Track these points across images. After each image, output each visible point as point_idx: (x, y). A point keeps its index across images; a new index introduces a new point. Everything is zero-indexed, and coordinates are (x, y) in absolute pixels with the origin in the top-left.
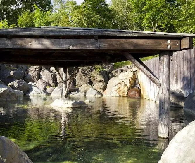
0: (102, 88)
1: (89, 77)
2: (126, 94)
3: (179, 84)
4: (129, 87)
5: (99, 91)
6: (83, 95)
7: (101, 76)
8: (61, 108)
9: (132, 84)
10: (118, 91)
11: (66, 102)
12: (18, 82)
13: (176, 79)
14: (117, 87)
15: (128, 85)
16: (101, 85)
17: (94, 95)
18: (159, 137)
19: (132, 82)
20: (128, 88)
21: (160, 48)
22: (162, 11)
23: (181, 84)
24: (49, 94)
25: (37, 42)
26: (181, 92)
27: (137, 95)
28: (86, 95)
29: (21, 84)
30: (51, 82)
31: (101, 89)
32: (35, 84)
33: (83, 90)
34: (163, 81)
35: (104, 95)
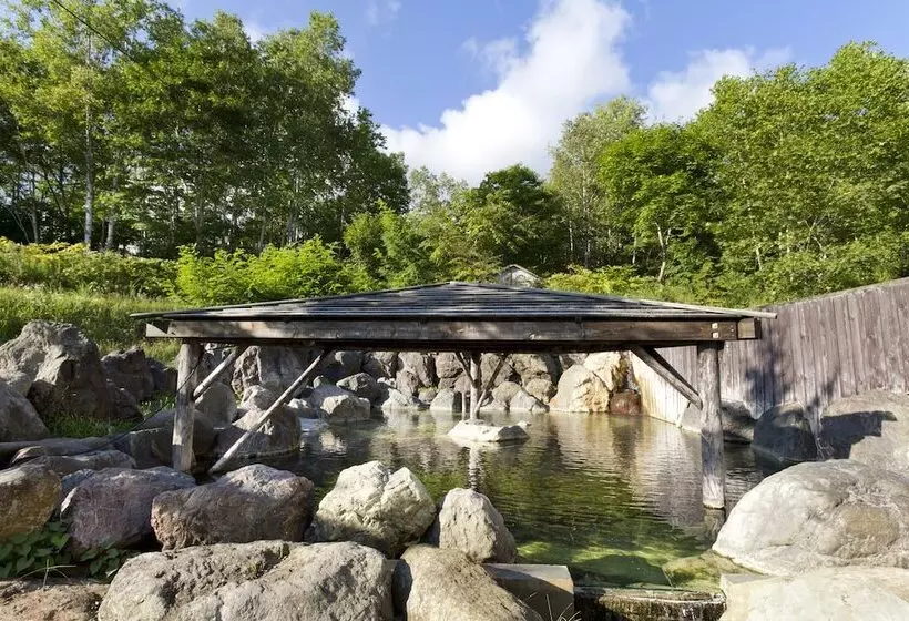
0: (548, 392)
1: (511, 363)
2: (604, 405)
3: (737, 388)
4: (611, 389)
5: (540, 399)
6: (502, 409)
7: (541, 362)
8: (476, 441)
9: (617, 383)
10: (584, 398)
11: (483, 427)
12: (359, 379)
13: (729, 377)
14: (583, 389)
15: (610, 385)
16: (545, 383)
17: (530, 408)
18: (705, 506)
19: (619, 376)
20: (609, 391)
21: (698, 336)
22: (679, 204)
23: (741, 389)
24: (424, 407)
25: (472, 328)
26: (742, 407)
27: (632, 410)
28: (510, 408)
29: (365, 383)
30: (423, 375)
31: (543, 393)
32: (392, 383)
33: (502, 395)
34: (707, 398)
35: (552, 409)
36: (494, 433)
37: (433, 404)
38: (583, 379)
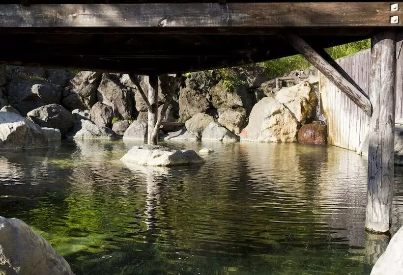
0: (239, 123)
1: (208, 97)
2: (292, 136)
4: (299, 120)
5: (231, 130)
6: (194, 139)
7: (237, 96)
8: (145, 165)
9: (307, 114)
10: (274, 128)
11: (156, 152)
12: (49, 110)
14: (273, 120)
15: (299, 116)
16: (236, 116)
17: (220, 139)
18: (367, 230)
19: (308, 108)
20: (297, 122)
21: (372, 22)
24: (117, 137)
27: (319, 139)
28: (202, 139)
29: (56, 113)
30: (122, 109)
31: (235, 124)
32: (86, 114)
33: (194, 127)
34: (379, 102)
35: (242, 139)
36: (165, 156)
37: (125, 134)
38: (274, 110)
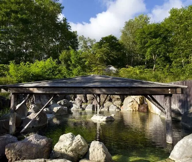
2: (137, 109)
3: (177, 105)
4: (139, 104)
5: (118, 107)
6: (107, 110)
9: (141, 102)
10: (131, 106)
11: (101, 117)
12: (64, 101)
13: (174, 101)
14: (131, 104)
15: (139, 102)
16: (119, 102)
17: (115, 110)
18: (167, 143)
19: (142, 100)
20: (138, 104)
21: (165, 93)
23: (178, 105)
24: (84, 109)
25: (98, 90)
26: (178, 110)
27: (145, 110)
28: (109, 110)
29: (66, 102)
30: (83, 100)
31: (119, 105)
32: (74, 102)
33: (107, 106)
34: (167, 111)
35: (121, 110)
36: (104, 118)
37: (86, 108)
38: (131, 101)
